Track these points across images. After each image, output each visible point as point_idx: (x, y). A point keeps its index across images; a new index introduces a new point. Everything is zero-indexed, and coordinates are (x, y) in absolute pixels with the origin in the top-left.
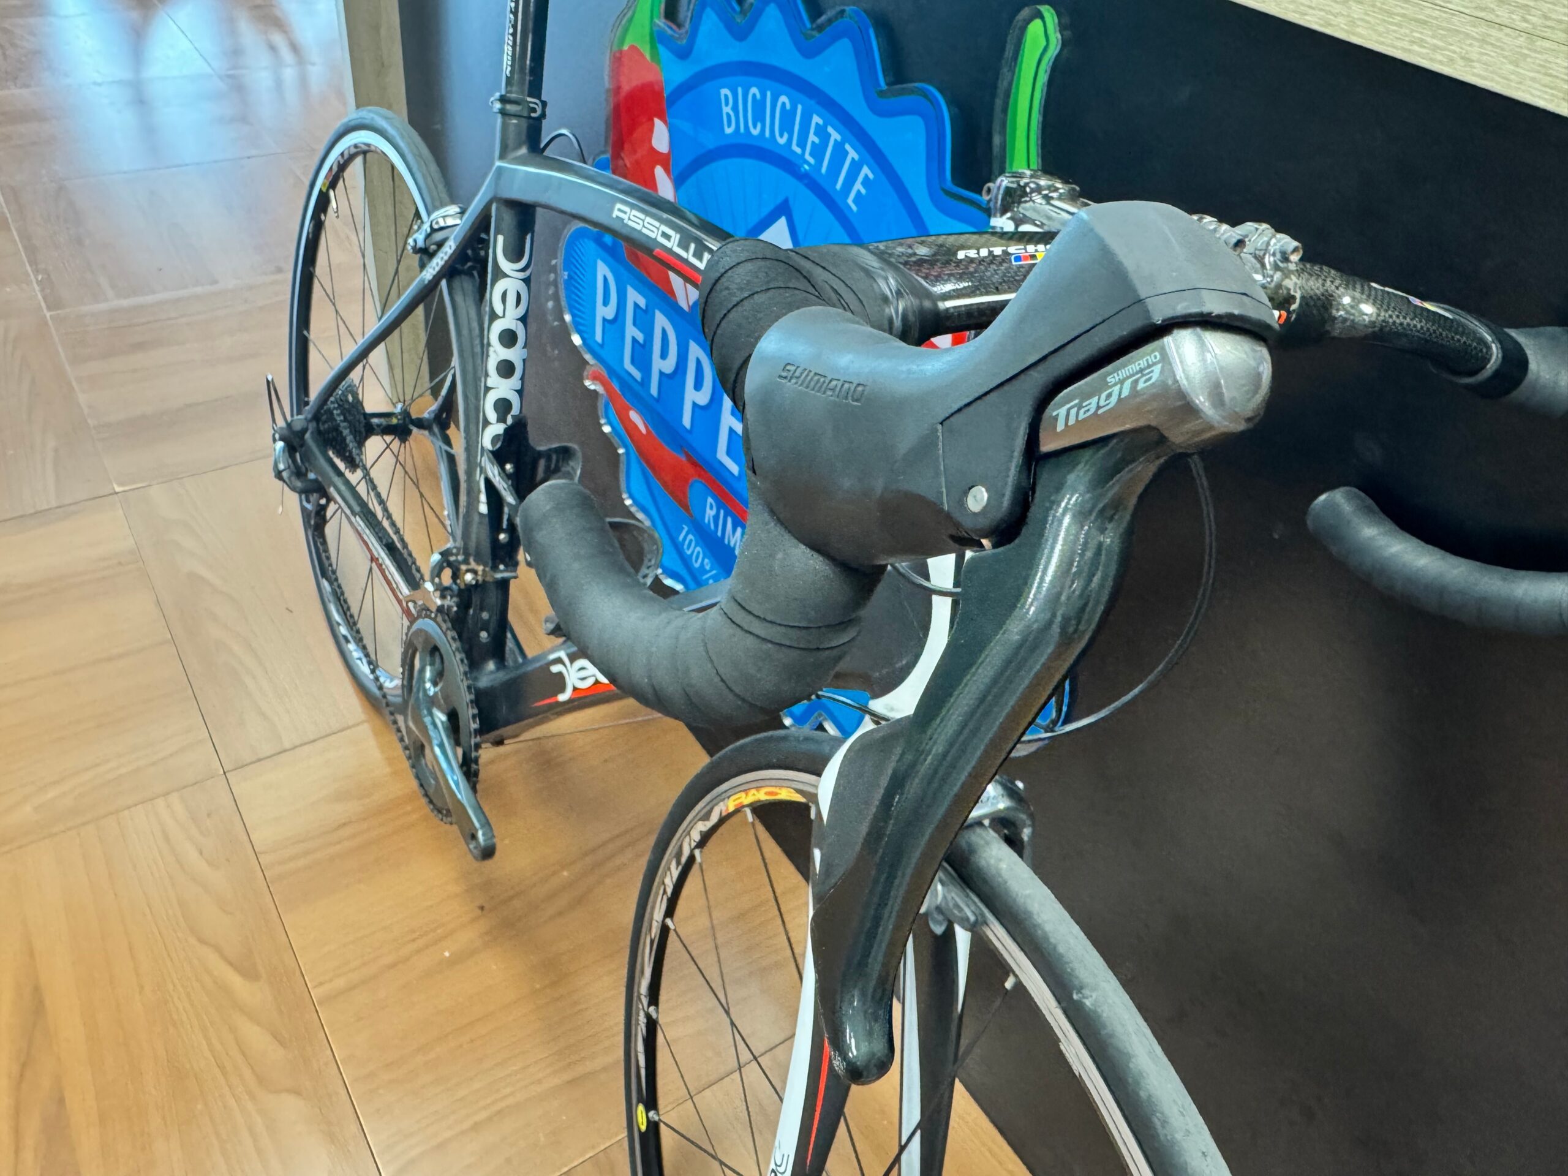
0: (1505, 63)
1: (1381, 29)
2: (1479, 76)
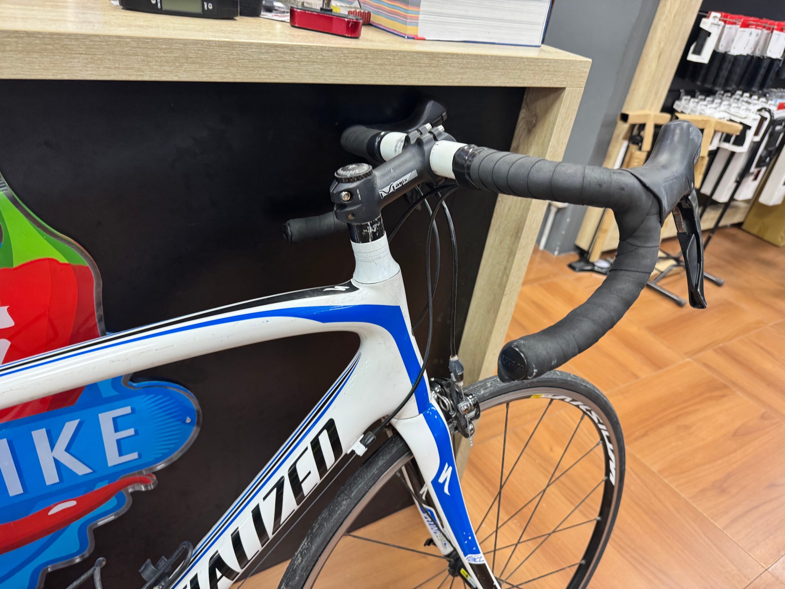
0: (294, 73)
1: (246, 74)
2: (288, 79)
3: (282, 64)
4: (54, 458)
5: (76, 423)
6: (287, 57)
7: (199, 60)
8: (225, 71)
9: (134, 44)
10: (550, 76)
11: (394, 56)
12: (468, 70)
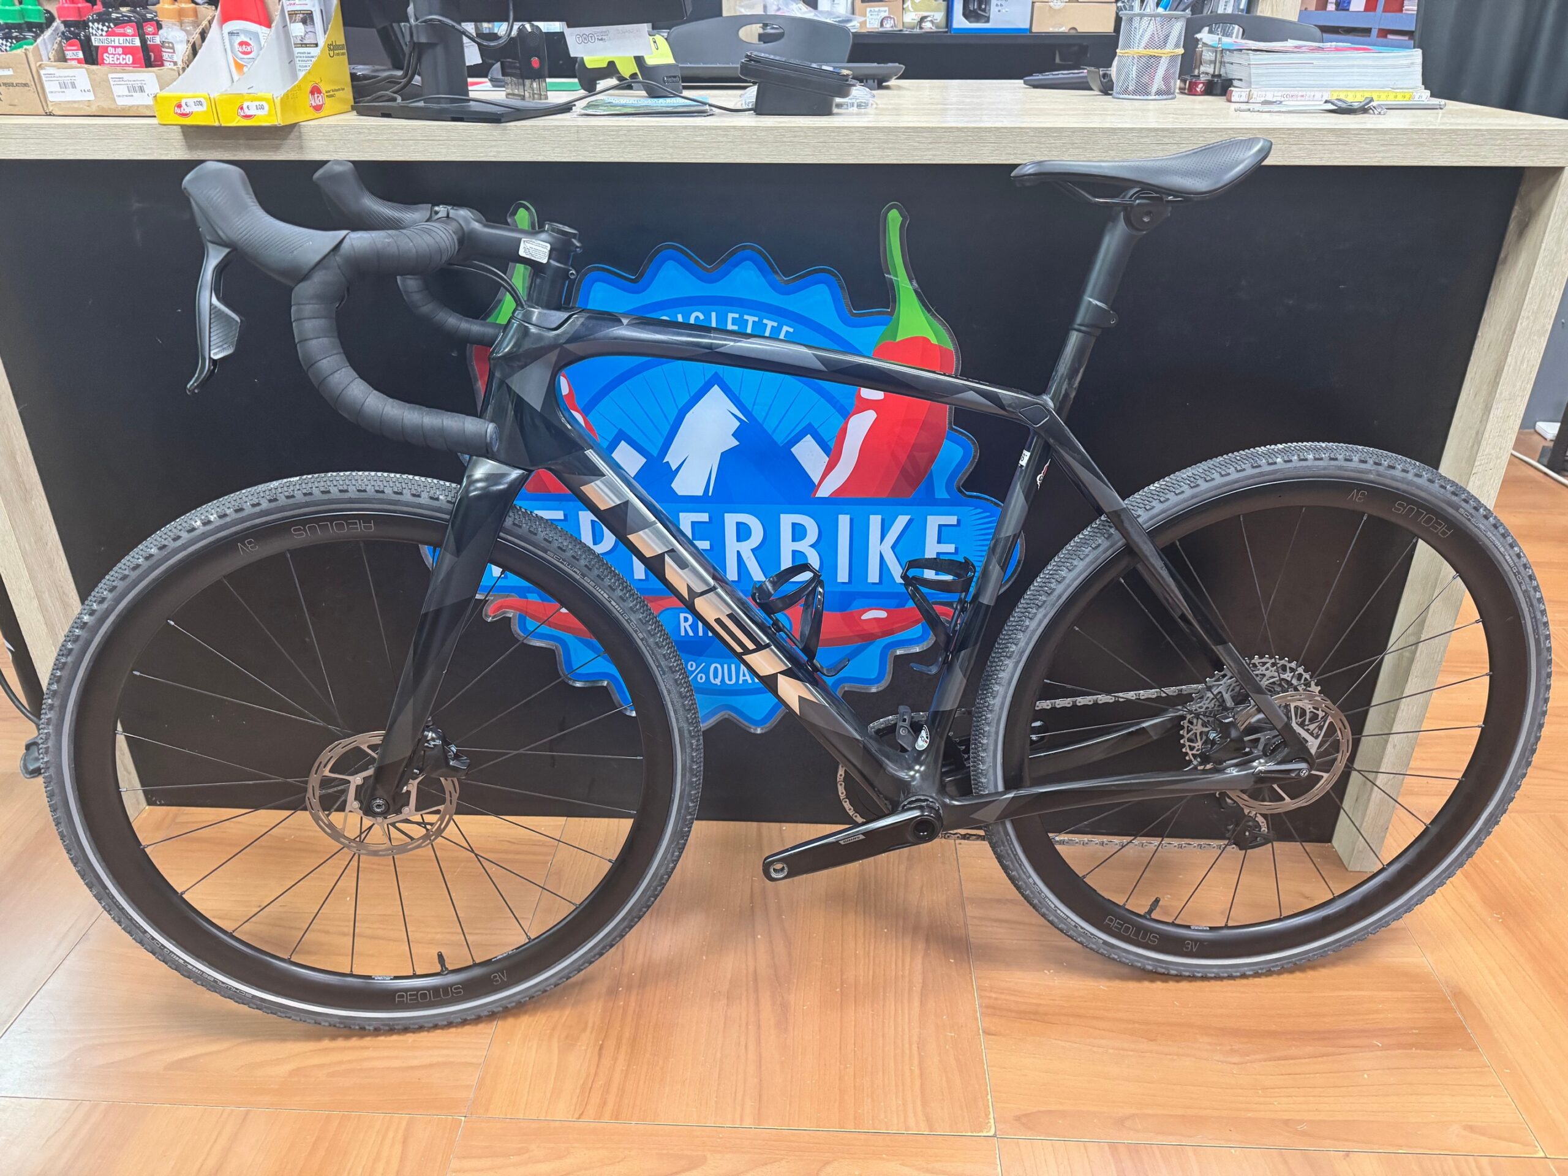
3: (1161, 147)
4: (881, 553)
5: (906, 518)
6: (1166, 140)
7: (1083, 145)
8: (1105, 154)
9: (1032, 134)
10: (1532, 152)
11: (1290, 134)
12: (1392, 147)
